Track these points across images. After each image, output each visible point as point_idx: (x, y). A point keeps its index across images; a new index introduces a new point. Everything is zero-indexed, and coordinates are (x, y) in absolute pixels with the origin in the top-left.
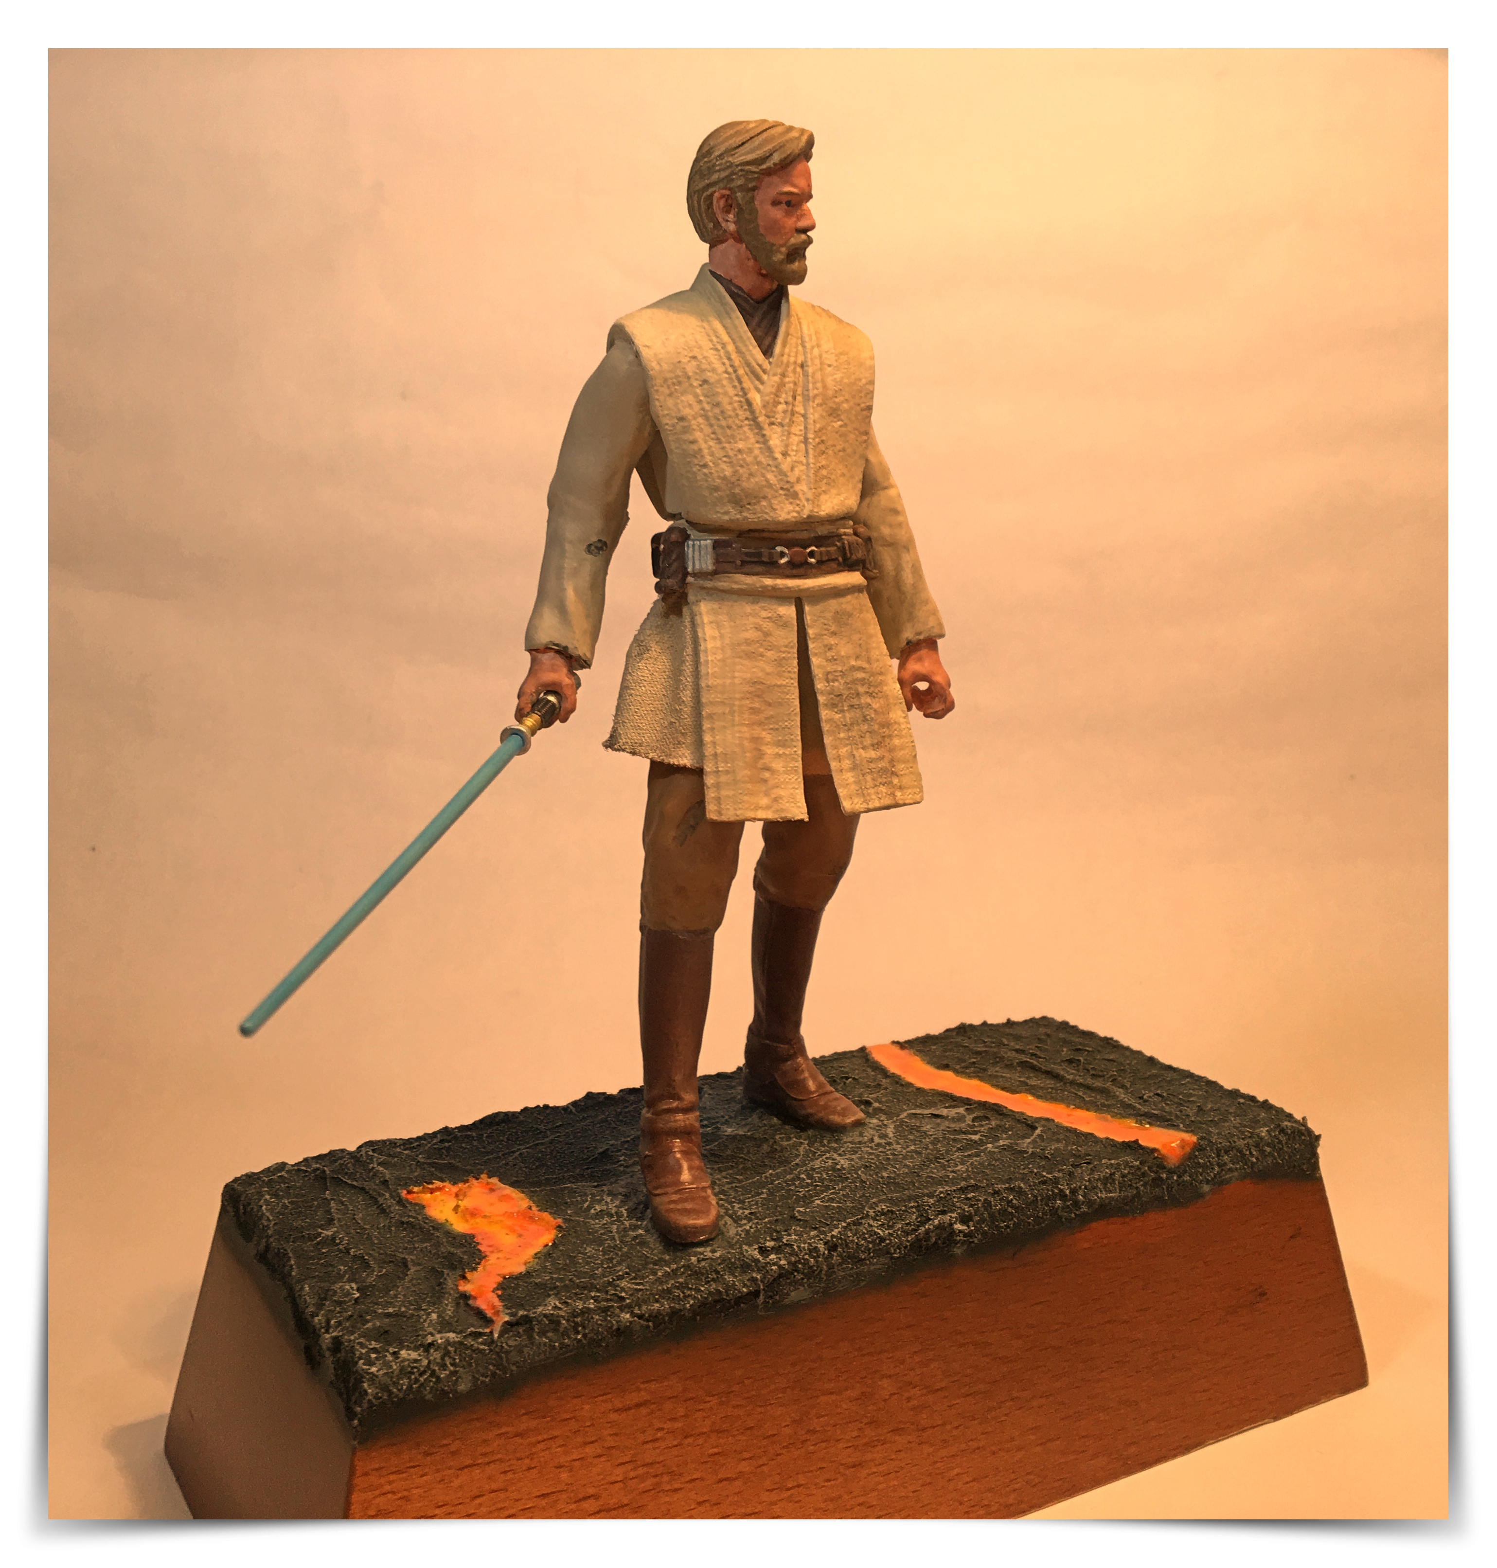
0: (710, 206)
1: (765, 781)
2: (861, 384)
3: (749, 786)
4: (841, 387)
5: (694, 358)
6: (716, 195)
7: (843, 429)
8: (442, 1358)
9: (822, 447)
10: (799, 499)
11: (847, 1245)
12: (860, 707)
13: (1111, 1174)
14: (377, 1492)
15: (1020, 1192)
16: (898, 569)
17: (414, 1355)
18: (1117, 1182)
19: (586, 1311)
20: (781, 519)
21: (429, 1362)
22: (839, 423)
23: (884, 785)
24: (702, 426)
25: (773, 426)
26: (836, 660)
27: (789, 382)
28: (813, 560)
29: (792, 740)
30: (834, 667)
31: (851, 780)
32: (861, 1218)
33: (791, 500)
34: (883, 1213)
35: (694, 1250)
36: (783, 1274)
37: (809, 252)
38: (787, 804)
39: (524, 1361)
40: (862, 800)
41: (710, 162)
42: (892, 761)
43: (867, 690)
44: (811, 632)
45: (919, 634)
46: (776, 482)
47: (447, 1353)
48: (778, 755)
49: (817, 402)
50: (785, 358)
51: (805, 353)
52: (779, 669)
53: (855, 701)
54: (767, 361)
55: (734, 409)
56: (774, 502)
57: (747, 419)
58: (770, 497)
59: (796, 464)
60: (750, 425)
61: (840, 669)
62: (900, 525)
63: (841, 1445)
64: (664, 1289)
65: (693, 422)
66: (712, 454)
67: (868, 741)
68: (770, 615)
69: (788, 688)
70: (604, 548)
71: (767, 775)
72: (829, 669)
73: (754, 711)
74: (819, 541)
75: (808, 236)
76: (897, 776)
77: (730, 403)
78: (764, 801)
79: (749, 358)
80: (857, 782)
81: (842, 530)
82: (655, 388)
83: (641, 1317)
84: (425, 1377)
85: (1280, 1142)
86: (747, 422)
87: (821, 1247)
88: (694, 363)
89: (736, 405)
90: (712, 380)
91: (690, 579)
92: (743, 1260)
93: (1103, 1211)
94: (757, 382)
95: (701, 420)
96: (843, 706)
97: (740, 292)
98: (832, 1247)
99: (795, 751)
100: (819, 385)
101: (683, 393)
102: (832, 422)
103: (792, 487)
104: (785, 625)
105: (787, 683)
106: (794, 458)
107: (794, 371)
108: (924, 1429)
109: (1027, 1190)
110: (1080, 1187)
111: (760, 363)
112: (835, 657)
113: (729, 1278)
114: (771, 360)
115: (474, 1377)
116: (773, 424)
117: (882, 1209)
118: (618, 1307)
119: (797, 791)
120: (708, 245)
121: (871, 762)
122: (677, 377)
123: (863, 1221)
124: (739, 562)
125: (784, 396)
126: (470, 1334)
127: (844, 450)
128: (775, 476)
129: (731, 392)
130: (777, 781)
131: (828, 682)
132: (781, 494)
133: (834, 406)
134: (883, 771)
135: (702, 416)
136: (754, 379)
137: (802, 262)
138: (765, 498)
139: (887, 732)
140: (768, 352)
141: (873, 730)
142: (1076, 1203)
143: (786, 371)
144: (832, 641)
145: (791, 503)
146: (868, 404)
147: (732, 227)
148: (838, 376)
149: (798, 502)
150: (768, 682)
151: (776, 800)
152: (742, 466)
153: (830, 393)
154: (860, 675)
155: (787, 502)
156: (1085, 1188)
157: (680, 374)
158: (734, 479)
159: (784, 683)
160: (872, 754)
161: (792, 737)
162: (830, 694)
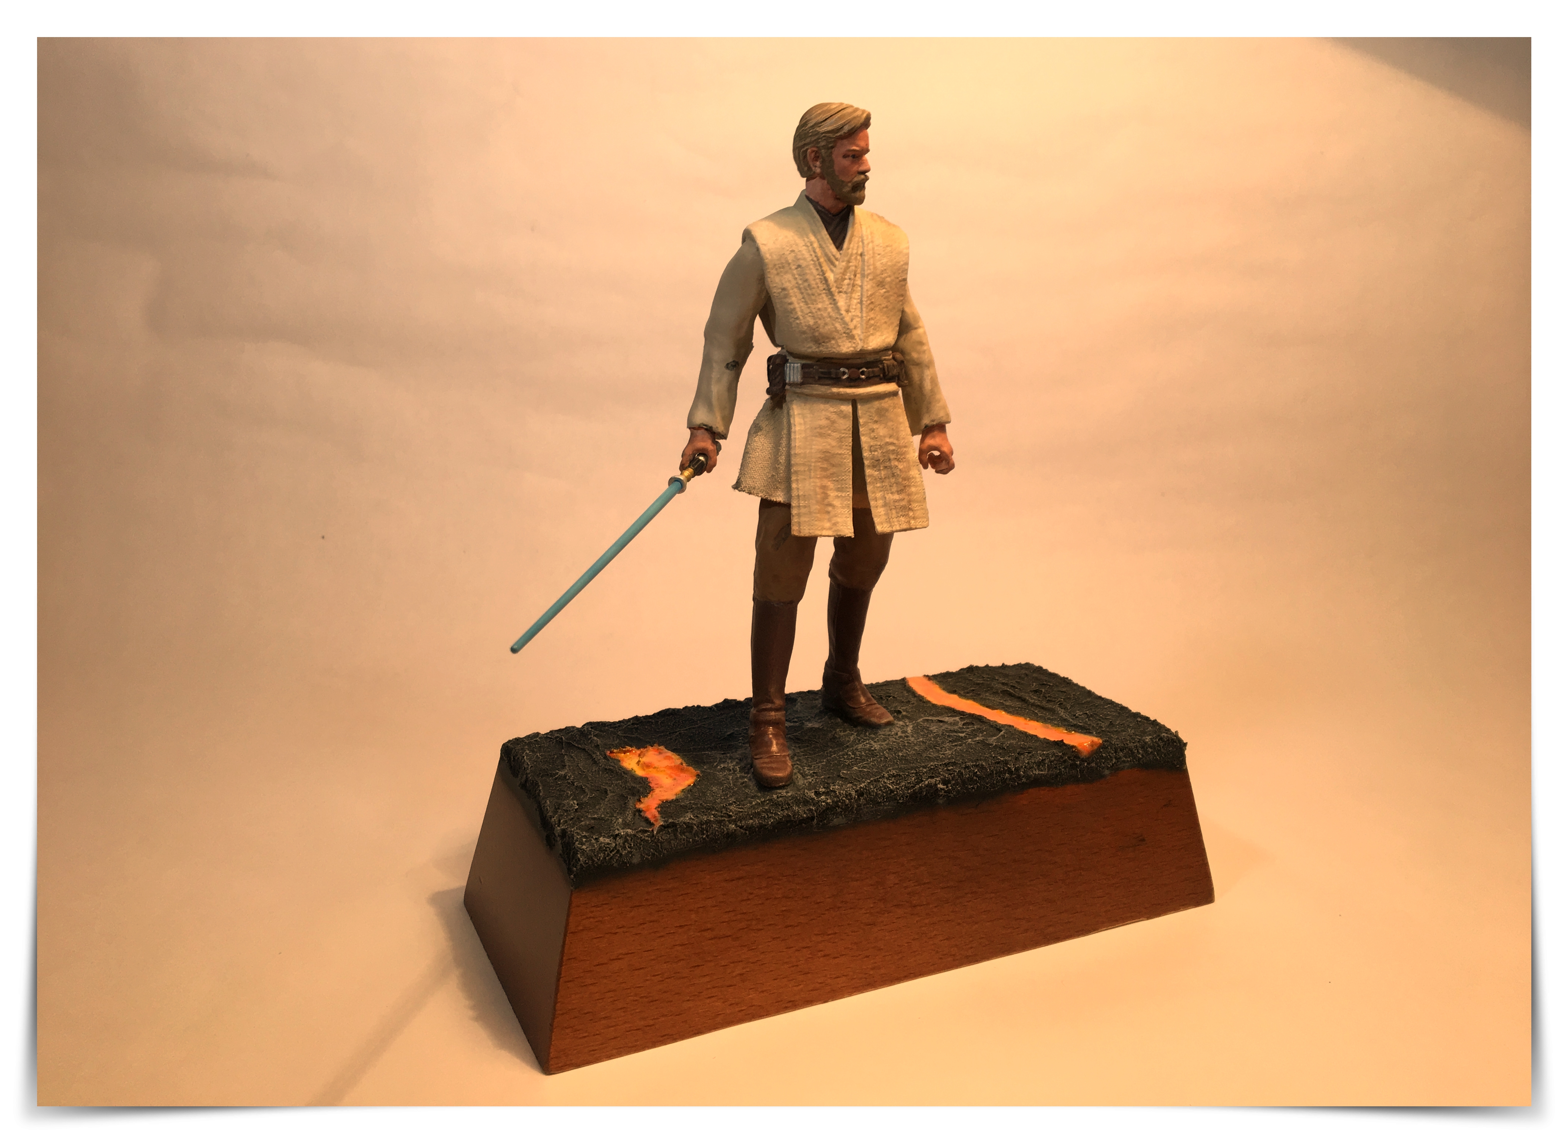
0: (805, 157)
1: (828, 512)
2: (899, 265)
3: (818, 515)
4: (885, 268)
5: (793, 251)
6: (809, 150)
7: (887, 294)
8: (624, 843)
9: (872, 306)
10: (856, 339)
11: (870, 793)
12: (891, 467)
13: (1042, 760)
14: (585, 917)
15: (982, 767)
16: (922, 380)
17: (607, 840)
18: (1046, 765)
19: (708, 822)
20: (843, 352)
21: (616, 845)
22: (884, 290)
23: (903, 516)
24: (796, 294)
25: (841, 294)
26: (877, 438)
27: (852, 266)
28: (863, 377)
29: (846, 487)
30: (875, 443)
31: (883, 513)
32: (880, 778)
33: (850, 340)
34: (894, 776)
35: (776, 791)
36: (829, 808)
37: (867, 184)
38: (842, 527)
39: (671, 849)
40: (889, 525)
41: (806, 130)
42: (909, 502)
43: (896, 457)
44: (861, 421)
45: (933, 421)
46: (841, 329)
47: (626, 841)
48: (837, 497)
49: (870, 277)
50: (850, 251)
51: (863, 247)
52: (840, 443)
53: (887, 464)
54: (838, 253)
55: (817, 284)
56: (839, 341)
57: (824, 289)
58: (837, 337)
59: (854, 317)
60: (826, 293)
61: (879, 444)
62: (924, 352)
63: (863, 911)
64: (755, 812)
65: (791, 291)
66: (802, 311)
67: (894, 489)
68: (835, 410)
69: (845, 456)
70: (737, 366)
71: (830, 509)
72: (872, 444)
73: (824, 469)
74: (868, 365)
75: (866, 176)
76: (913, 511)
77: (815, 280)
78: (828, 525)
79: (827, 251)
80: (887, 514)
81: (884, 358)
82: (768, 271)
83: (741, 827)
84: (613, 853)
85: (1159, 746)
86: (824, 291)
87: (853, 793)
88: (793, 254)
89: (818, 281)
90: (803, 265)
91: (787, 387)
92: (805, 798)
93: (1037, 782)
94: (832, 266)
95: (796, 290)
96: (880, 467)
97: (823, 210)
98: (860, 794)
99: (848, 495)
100: (872, 267)
101: (786, 273)
102: (879, 290)
103: (851, 332)
104: (845, 417)
105: (845, 452)
106: (854, 314)
107: (856, 259)
108: (915, 906)
109: (987, 767)
110: (1022, 767)
111: (834, 254)
112: (876, 437)
113: (796, 808)
114: (841, 252)
115: (641, 855)
116: (840, 292)
117: (893, 773)
118: (727, 821)
119: (848, 519)
120: (805, 179)
121: (896, 502)
122: (782, 263)
123: (881, 780)
124: (817, 378)
125: (848, 274)
126: (640, 831)
127: (887, 307)
128: (841, 325)
129: (815, 272)
130: (836, 512)
131: (871, 452)
132: (843, 337)
133: (881, 280)
134: (903, 508)
135: (796, 287)
136: (830, 264)
137: (862, 192)
138: (833, 338)
139: (907, 483)
140: (839, 246)
141: (899, 482)
142: (1019, 776)
143: (850, 258)
144: (875, 426)
145: (850, 342)
146: (903, 278)
147: (818, 170)
148: (884, 260)
149: (855, 341)
150: (833, 452)
151: (835, 524)
152: (820, 319)
153: (878, 272)
154: (892, 448)
155: (847, 341)
156: (1025, 767)
157: (784, 262)
158: (814, 327)
159: (843, 452)
160: (896, 497)
161: (846, 486)
162: (872, 459)
